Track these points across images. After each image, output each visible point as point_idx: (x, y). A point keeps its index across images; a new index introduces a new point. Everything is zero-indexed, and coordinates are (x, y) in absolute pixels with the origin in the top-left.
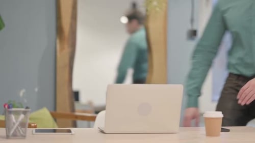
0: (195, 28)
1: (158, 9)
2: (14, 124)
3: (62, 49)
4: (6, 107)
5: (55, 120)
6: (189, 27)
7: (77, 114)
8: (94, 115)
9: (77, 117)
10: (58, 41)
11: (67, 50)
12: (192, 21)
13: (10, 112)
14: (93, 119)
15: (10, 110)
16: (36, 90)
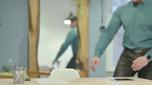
0: (104, 25)
1: (84, 15)
2: (18, 75)
3: (32, 37)
4: (13, 67)
5: (28, 75)
6: (100, 25)
7: (40, 72)
8: (50, 72)
9: (40, 73)
10: (30, 33)
11: (35, 38)
12: (102, 21)
13: (15, 70)
14: (49, 74)
15: (15, 68)
16: (18, 59)
